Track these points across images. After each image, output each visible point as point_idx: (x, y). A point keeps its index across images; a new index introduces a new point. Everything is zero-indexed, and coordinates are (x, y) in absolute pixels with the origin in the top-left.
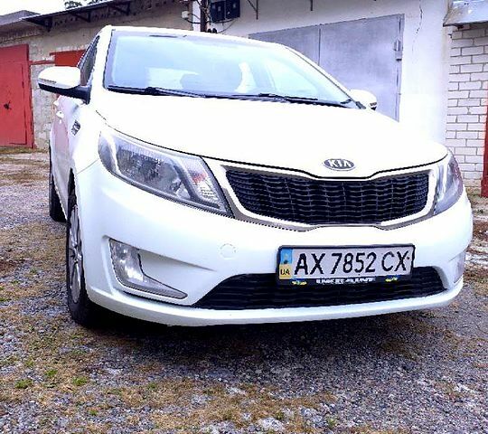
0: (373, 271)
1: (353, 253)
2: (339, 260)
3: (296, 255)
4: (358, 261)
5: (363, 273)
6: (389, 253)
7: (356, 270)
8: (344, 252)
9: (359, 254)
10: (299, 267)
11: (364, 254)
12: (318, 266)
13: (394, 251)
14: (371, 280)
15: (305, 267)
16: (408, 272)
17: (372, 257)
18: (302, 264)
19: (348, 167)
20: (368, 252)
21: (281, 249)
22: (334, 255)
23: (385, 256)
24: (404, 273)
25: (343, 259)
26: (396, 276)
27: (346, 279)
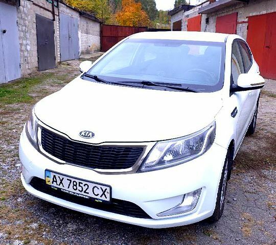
0: (88, 193)
1: (78, 181)
2: (70, 183)
3: (52, 175)
4: (79, 186)
5: (83, 193)
6: (95, 187)
7: (79, 190)
8: (73, 180)
9: (80, 183)
10: (53, 181)
11: (82, 183)
12: (61, 182)
13: (99, 186)
14: (87, 197)
15: (56, 182)
16: (108, 199)
17: (86, 186)
18: (55, 180)
20: (84, 183)
21: (46, 170)
22: (68, 179)
24: (106, 200)
25: (72, 182)
26: (101, 200)
27: (74, 193)
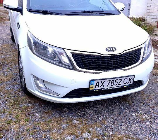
0: (121, 84)
1: (115, 80)
2: (110, 82)
3: (95, 82)
4: (116, 82)
5: (117, 85)
6: (126, 79)
7: (115, 85)
8: (111, 80)
12: (103, 85)
13: (128, 78)
14: (119, 87)
16: (132, 83)
18: (97, 85)
19: (114, 50)
20: (119, 79)
21: (91, 81)
22: (108, 81)
23: (125, 79)
24: (130, 84)
26: (128, 85)
27: (111, 88)
